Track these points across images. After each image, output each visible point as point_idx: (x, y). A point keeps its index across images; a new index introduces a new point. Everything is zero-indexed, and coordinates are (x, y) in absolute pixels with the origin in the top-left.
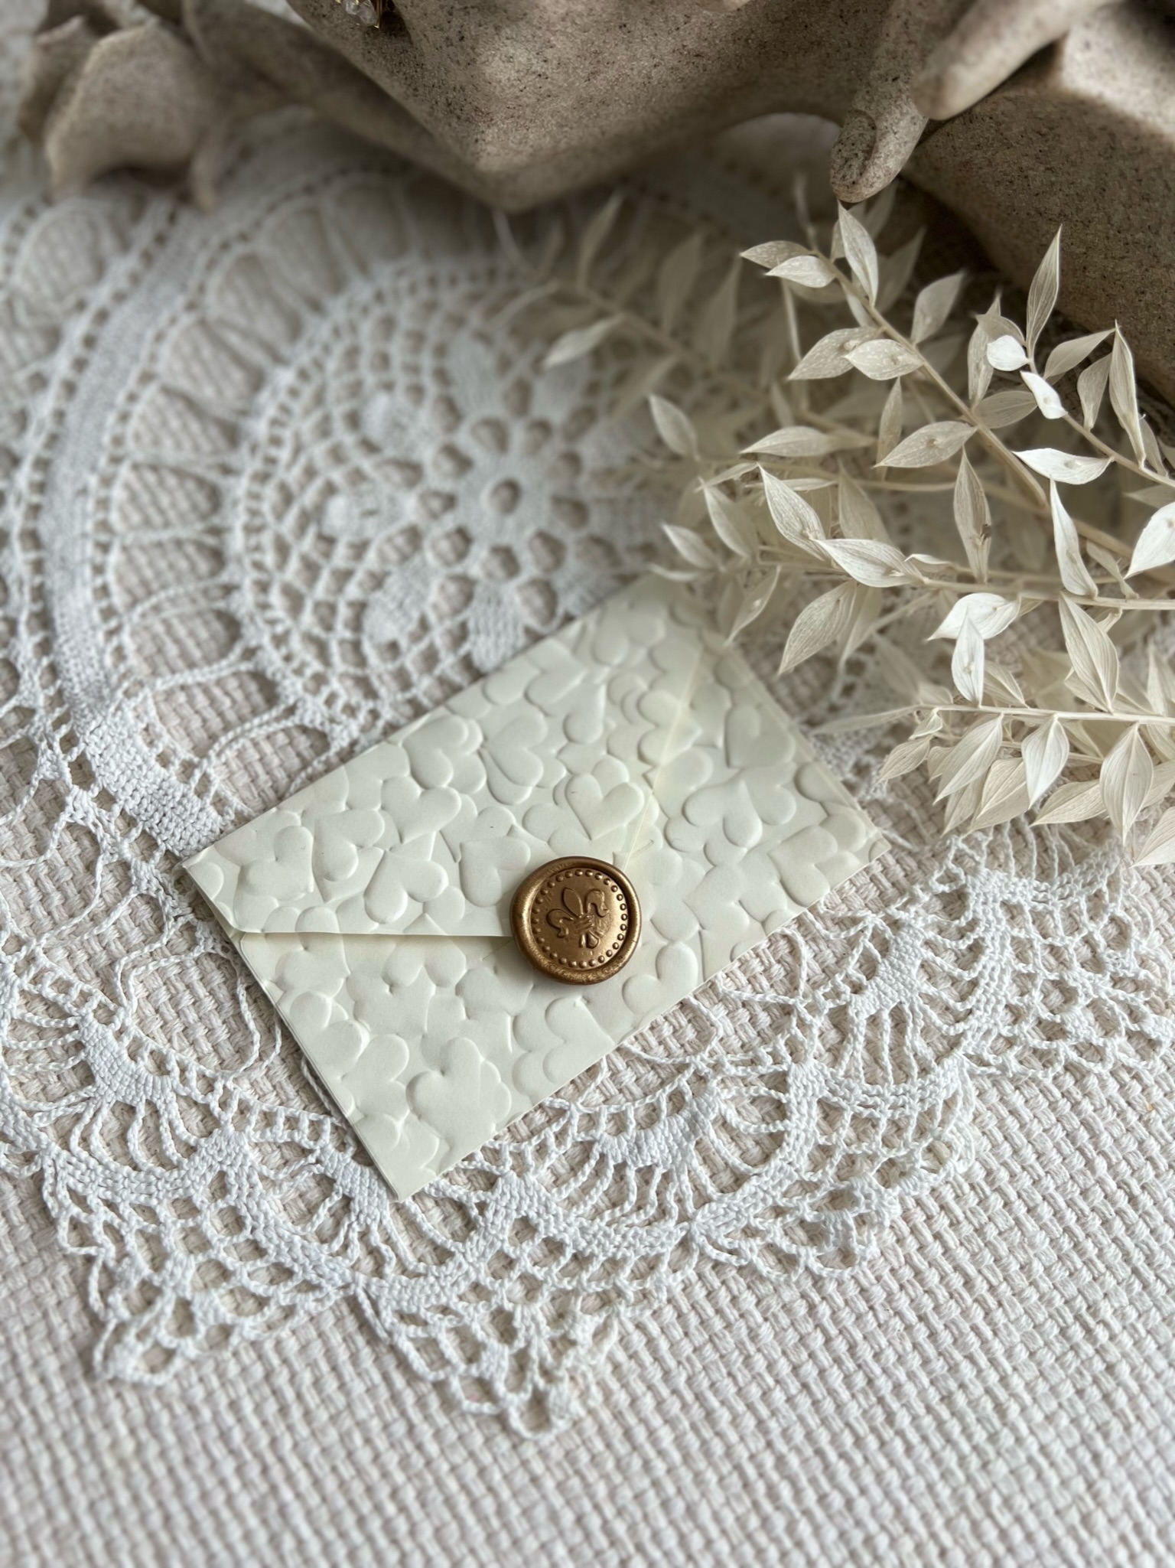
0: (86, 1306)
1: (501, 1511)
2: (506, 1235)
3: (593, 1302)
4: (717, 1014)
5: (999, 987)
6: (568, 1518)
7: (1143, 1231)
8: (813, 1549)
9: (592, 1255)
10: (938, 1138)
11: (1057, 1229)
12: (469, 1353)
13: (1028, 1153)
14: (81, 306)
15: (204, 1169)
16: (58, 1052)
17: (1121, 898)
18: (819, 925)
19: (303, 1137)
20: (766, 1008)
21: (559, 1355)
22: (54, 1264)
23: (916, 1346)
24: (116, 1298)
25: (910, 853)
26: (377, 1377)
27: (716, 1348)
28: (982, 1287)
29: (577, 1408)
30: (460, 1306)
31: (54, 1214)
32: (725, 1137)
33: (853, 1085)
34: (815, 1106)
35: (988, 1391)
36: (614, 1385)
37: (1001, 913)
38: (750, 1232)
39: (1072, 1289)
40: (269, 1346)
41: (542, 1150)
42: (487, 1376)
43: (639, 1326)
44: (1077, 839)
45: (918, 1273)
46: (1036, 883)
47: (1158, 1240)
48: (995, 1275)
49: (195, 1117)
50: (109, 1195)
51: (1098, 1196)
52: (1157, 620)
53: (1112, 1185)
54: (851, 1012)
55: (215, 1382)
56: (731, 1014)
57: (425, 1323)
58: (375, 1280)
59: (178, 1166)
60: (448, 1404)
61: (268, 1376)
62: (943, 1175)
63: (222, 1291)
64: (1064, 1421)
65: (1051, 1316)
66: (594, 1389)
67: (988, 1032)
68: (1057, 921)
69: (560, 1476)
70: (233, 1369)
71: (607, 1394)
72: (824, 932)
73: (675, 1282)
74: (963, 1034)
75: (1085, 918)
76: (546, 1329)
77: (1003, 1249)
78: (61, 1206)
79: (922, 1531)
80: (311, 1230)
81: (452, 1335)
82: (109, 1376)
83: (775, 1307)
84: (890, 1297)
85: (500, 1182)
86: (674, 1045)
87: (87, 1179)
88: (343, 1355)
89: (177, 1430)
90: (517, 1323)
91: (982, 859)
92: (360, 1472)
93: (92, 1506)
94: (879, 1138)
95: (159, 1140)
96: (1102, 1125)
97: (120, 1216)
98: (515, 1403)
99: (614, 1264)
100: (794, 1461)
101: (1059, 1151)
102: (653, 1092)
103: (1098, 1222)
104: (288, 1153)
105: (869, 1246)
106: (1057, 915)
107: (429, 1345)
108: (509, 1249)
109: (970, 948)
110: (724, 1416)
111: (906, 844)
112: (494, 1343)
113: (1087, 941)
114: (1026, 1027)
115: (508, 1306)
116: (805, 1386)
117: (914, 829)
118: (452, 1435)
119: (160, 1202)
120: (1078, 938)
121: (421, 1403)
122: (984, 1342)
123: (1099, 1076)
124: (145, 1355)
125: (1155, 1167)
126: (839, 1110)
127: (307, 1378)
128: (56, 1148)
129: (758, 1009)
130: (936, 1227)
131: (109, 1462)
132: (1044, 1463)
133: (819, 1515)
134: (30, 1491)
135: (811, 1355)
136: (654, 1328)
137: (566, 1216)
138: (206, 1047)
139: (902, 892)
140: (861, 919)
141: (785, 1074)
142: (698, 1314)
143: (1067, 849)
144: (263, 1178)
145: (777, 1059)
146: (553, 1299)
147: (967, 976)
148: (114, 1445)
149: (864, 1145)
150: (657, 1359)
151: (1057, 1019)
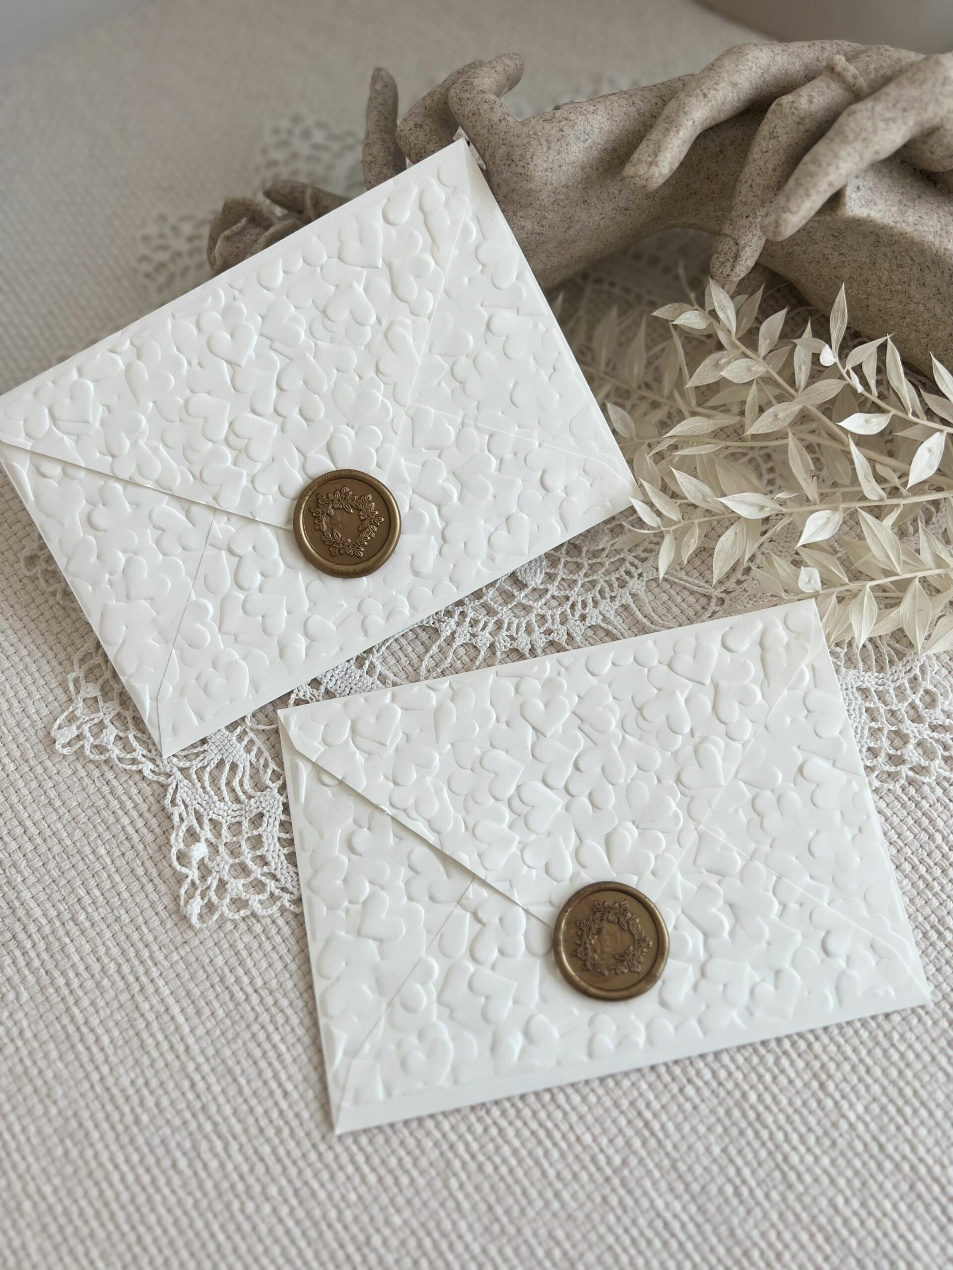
8: (792, 1074)
11: (915, 877)
17: (928, 679)
37: (857, 694)
39: (928, 911)
44: (898, 646)
46: (876, 675)
51: (937, 855)
52: (933, 510)
68: (892, 694)
75: (909, 691)
79: (855, 1058)
91: (841, 663)
101: (912, 832)
103: (939, 871)
106: (892, 691)
114: (880, 759)
120: (906, 704)
123: (929, 785)
133: (793, 1054)
143: (892, 652)
151: (899, 753)
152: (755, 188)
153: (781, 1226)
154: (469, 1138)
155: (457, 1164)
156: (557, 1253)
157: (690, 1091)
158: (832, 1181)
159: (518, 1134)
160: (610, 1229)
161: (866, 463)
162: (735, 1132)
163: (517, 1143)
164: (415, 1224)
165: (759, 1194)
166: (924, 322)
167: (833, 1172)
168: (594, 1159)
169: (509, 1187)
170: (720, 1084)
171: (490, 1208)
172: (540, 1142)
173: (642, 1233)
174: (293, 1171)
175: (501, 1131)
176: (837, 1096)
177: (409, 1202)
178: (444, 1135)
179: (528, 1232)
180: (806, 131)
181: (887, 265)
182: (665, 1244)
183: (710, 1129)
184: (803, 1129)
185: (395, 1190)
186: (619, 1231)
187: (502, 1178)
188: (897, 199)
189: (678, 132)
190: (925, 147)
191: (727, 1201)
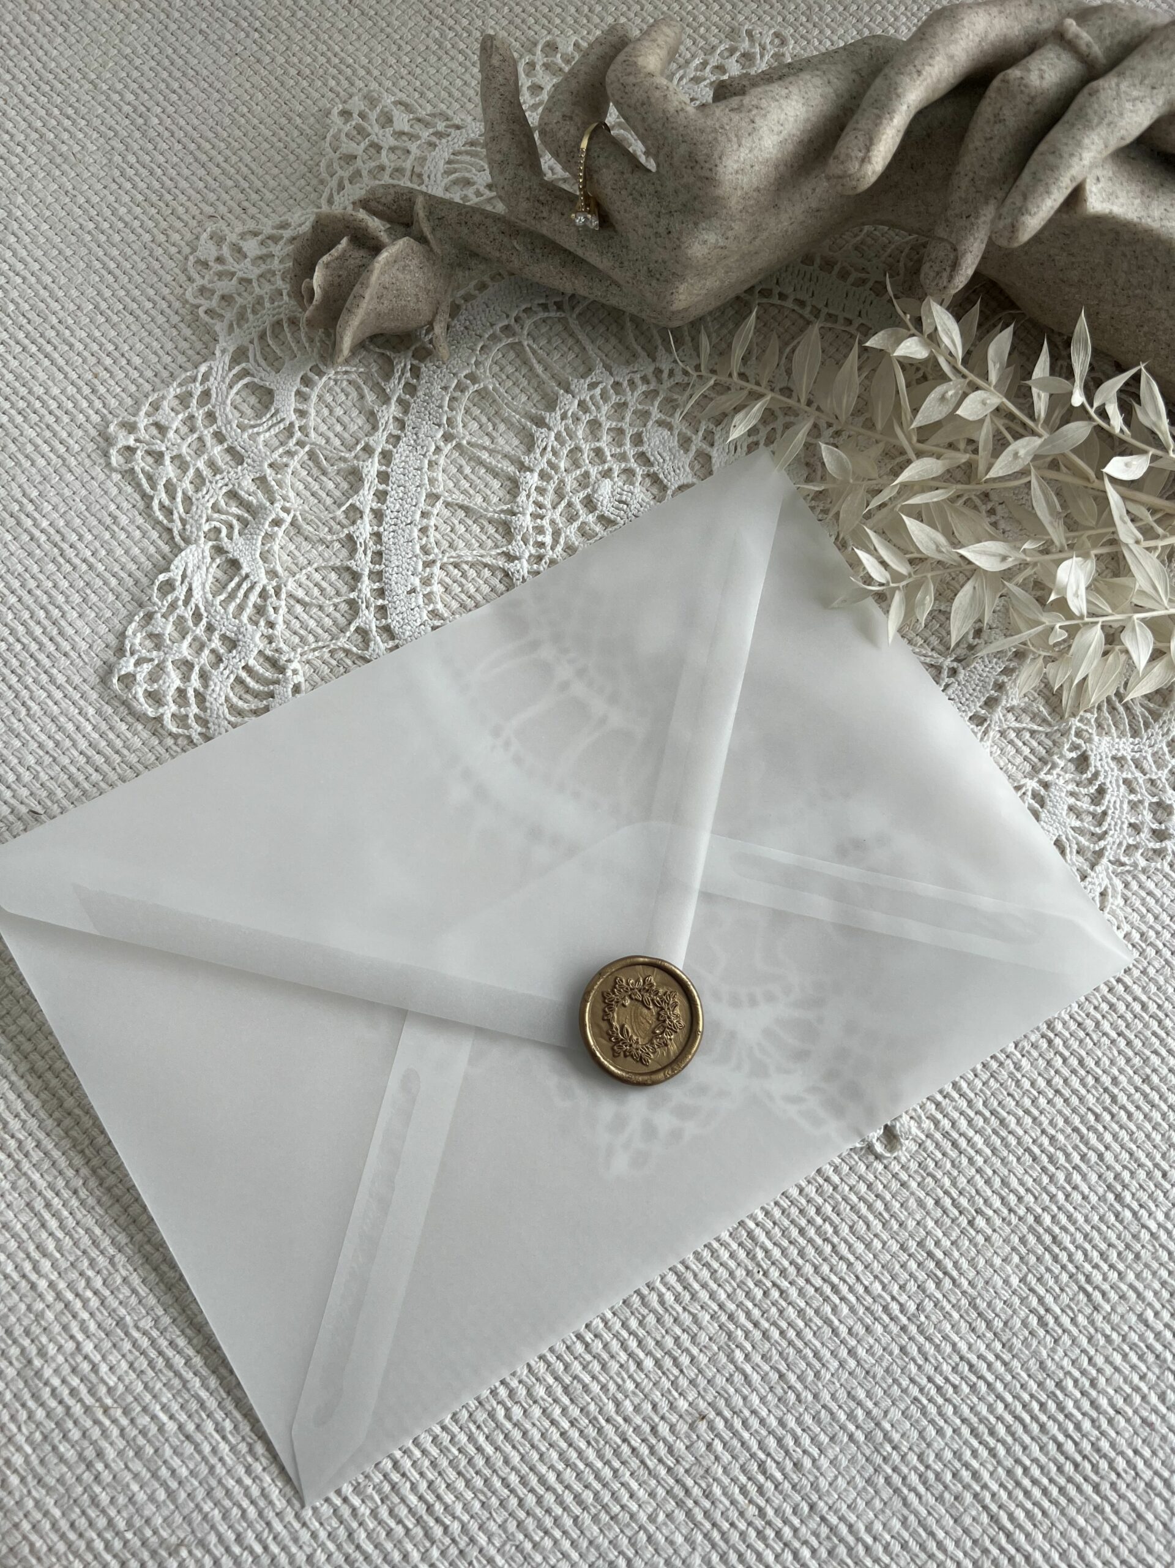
1: (888, 1208)
5: (1121, 813)
6: (930, 1202)
8: (1086, 1191)
23: (1120, 1052)
25: (1046, 736)
27: (997, 1080)
28: (1153, 1007)
36: (939, 1116)
37: (1113, 765)
44: (1153, 706)
45: (1112, 1006)
46: (1131, 740)
48: (1159, 998)
66: (927, 1121)
67: (1120, 844)
68: (1150, 762)
69: (919, 1179)
71: (936, 1122)
74: (1104, 848)
75: (1166, 755)
77: (1161, 980)
79: (1150, 1164)
83: (1028, 1047)
84: (1098, 1024)
91: (1093, 731)
100: (1061, 1137)
106: (1149, 758)
109: (1097, 791)
110: (1012, 1121)
111: (1041, 730)
114: (1143, 836)
116: (1057, 1091)
120: (1165, 770)
122: (1162, 1041)
133: (1084, 1167)
135: (1057, 1072)
139: (1046, 763)
140: (1022, 786)
143: (1146, 714)
147: (1099, 810)
150: (962, 1095)
151: (1163, 827)
153: (1092, 1352)
154: (750, 1305)
155: (739, 1333)
156: (860, 1413)
157: (980, 1222)
158: (1139, 1295)
159: (801, 1293)
160: (912, 1380)
162: (1032, 1260)
163: (802, 1304)
164: (702, 1405)
165: (1065, 1320)
167: (1140, 1286)
168: (886, 1309)
169: (799, 1351)
170: (1010, 1210)
171: (782, 1376)
172: (826, 1299)
173: (947, 1380)
174: (560, 1367)
175: (782, 1292)
176: (1135, 1206)
177: (692, 1382)
178: (721, 1306)
179: (826, 1396)
182: (973, 1387)
183: (1005, 1260)
184: (1103, 1246)
185: (676, 1372)
186: (924, 1381)
187: (790, 1343)
191: (1032, 1333)
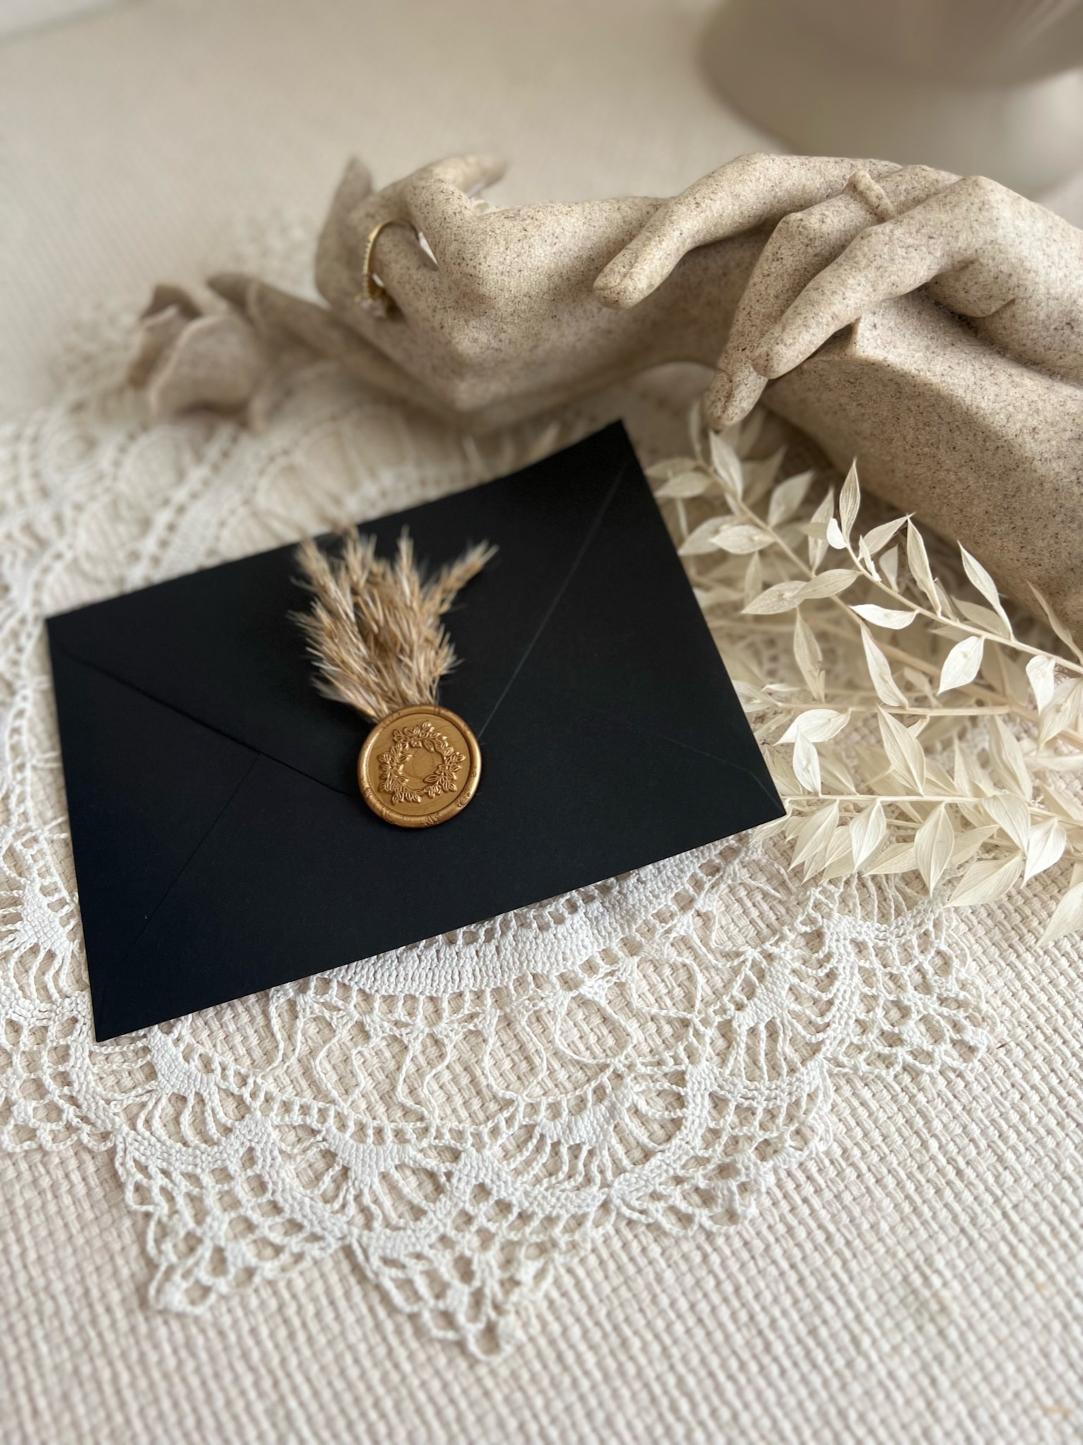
0: (143, 1251)
1: (460, 1418)
2: (467, 1197)
3: (533, 1251)
4: (632, 1026)
5: (850, 1005)
6: (512, 1424)
7: (967, 1197)
9: (534, 1213)
10: (802, 1123)
11: (900, 1196)
12: (437, 1290)
13: (876, 1136)
14: (166, 502)
15: (237, 1145)
16: (130, 1055)
17: (943, 937)
18: (710, 957)
19: (313, 1120)
20: (669, 1021)
21: (507, 1293)
22: (121, 1218)
23: (788, 1289)
24: (167, 1246)
25: (780, 902)
26: (364, 1309)
27: (630, 1289)
28: (840, 1241)
29: (520, 1335)
30: (430, 1253)
31: (123, 1179)
32: (636, 1121)
33: (736, 1081)
34: (707, 1097)
35: (846, 1326)
36: (549, 1317)
37: (850, 948)
38: (655, 1196)
39: (912, 1244)
40: (282, 1285)
41: (495, 1132)
42: (451, 1309)
43: (570, 1271)
44: (908, 890)
45: (790, 1230)
46: (877, 925)
47: (980, 1205)
48: (850, 1232)
49: (231, 1105)
50: (165, 1165)
51: (931, 1169)
52: (968, 724)
53: (942, 1160)
54: (735, 1024)
55: (239, 1313)
56: (642, 1026)
57: (403, 1267)
58: (366, 1232)
59: (217, 1143)
60: (420, 1332)
61: (281, 1308)
62: (806, 1152)
63: (248, 1240)
64: (907, 1351)
65: (896, 1266)
66: (534, 1321)
67: (842, 1041)
68: (895, 953)
69: (506, 1390)
70: (254, 1302)
71: (544, 1325)
72: (714, 962)
73: (597, 1235)
74: (822, 1042)
75: (916, 951)
76: (498, 1273)
77: (857, 1211)
78: (128, 1173)
80: (317, 1192)
81: (424, 1277)
82: (160, 1307)
83: (676, 1256)
84: (767, 1248)
85: (463, 1155)
86: (598, 1050)
87: (148, 1153)
88: (338, 1292)
89: (209, 1350)
90: (475, 1267)
91: (835, 906)
92: (350, 1386)
93: (142, 1412)
94: (756, 1123)
95: (204, 1122)
96: (933, 1114)
97: (172, 1181)
98: (472, 1331)
99: (550, 1221)
100: (691, 1381)
101: (901, 1135)
102: (581, 1086)
103: (932, 1191)
104: (301, 1133)
105: (750, 1208)
106: (895, 949)
107: (406, 1285)
108: (470, 1209)
109: (827, 975)
110: (636, 1344)
111: (777, 895)
112: (457, 1283)
113: (919, 969)
114: (872, 1037)
115: (468, 1253)
116: (700, 1321)
117: (783, 883)
118: (421, 1357)
119: (203, 1170)
120: (911, 967)
121: (399, 1331)
122: (842, 1287)
123: (930, 1075)
124: (187, 1291)
125: (977, 1147)
126: (725, 1101)
127: (310, 1310)
128: (126, 1128)
129: (663, 1022)
130: (804, 1193)
131: (156, 1375)
132: (890, 1385)
133: (711, 1425)
134: (94, 1398)
135: (706, 1295)
136: (581, 1272)
137: (514, 1183)
138: (242, 1050)
139: (774, 934)
140: (743, 953)
141: (683, 1073)
142: (616, 1261)
143: (901, 899)
144: (281, 1152)
145: (677, 1061)
146: (502, 1249)
147: (825, 997)
148: (161, 1362)
149: (745, 1129)
150: (584, 1297)
151: (896, 1030)
152: (754, 317)
161: (883, 660)
166: (956, 493)
180: (816, 255)
181: (912, 421)
188: (924, 344)
189: (660, 242)
190: (958, 285)
